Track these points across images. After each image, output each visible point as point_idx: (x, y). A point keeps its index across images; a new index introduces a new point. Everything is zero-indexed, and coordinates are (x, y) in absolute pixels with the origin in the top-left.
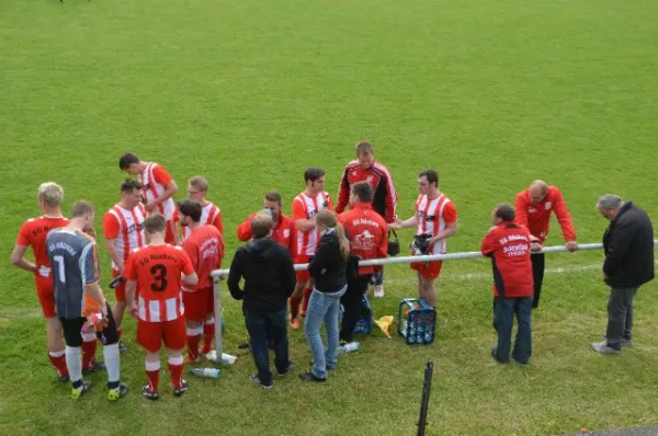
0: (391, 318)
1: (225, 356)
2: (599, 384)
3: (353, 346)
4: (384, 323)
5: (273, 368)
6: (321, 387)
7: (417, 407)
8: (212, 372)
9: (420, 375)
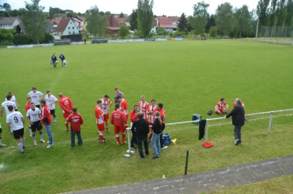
0: (176, 139)
1: (132, 151)
2: (232, 154)
3: (166, 147)
4: (174, 141)
5: (145, 154)
6: (158, 159)
7: (185, 163)
8: (128, 155)
9: (185, 154)
